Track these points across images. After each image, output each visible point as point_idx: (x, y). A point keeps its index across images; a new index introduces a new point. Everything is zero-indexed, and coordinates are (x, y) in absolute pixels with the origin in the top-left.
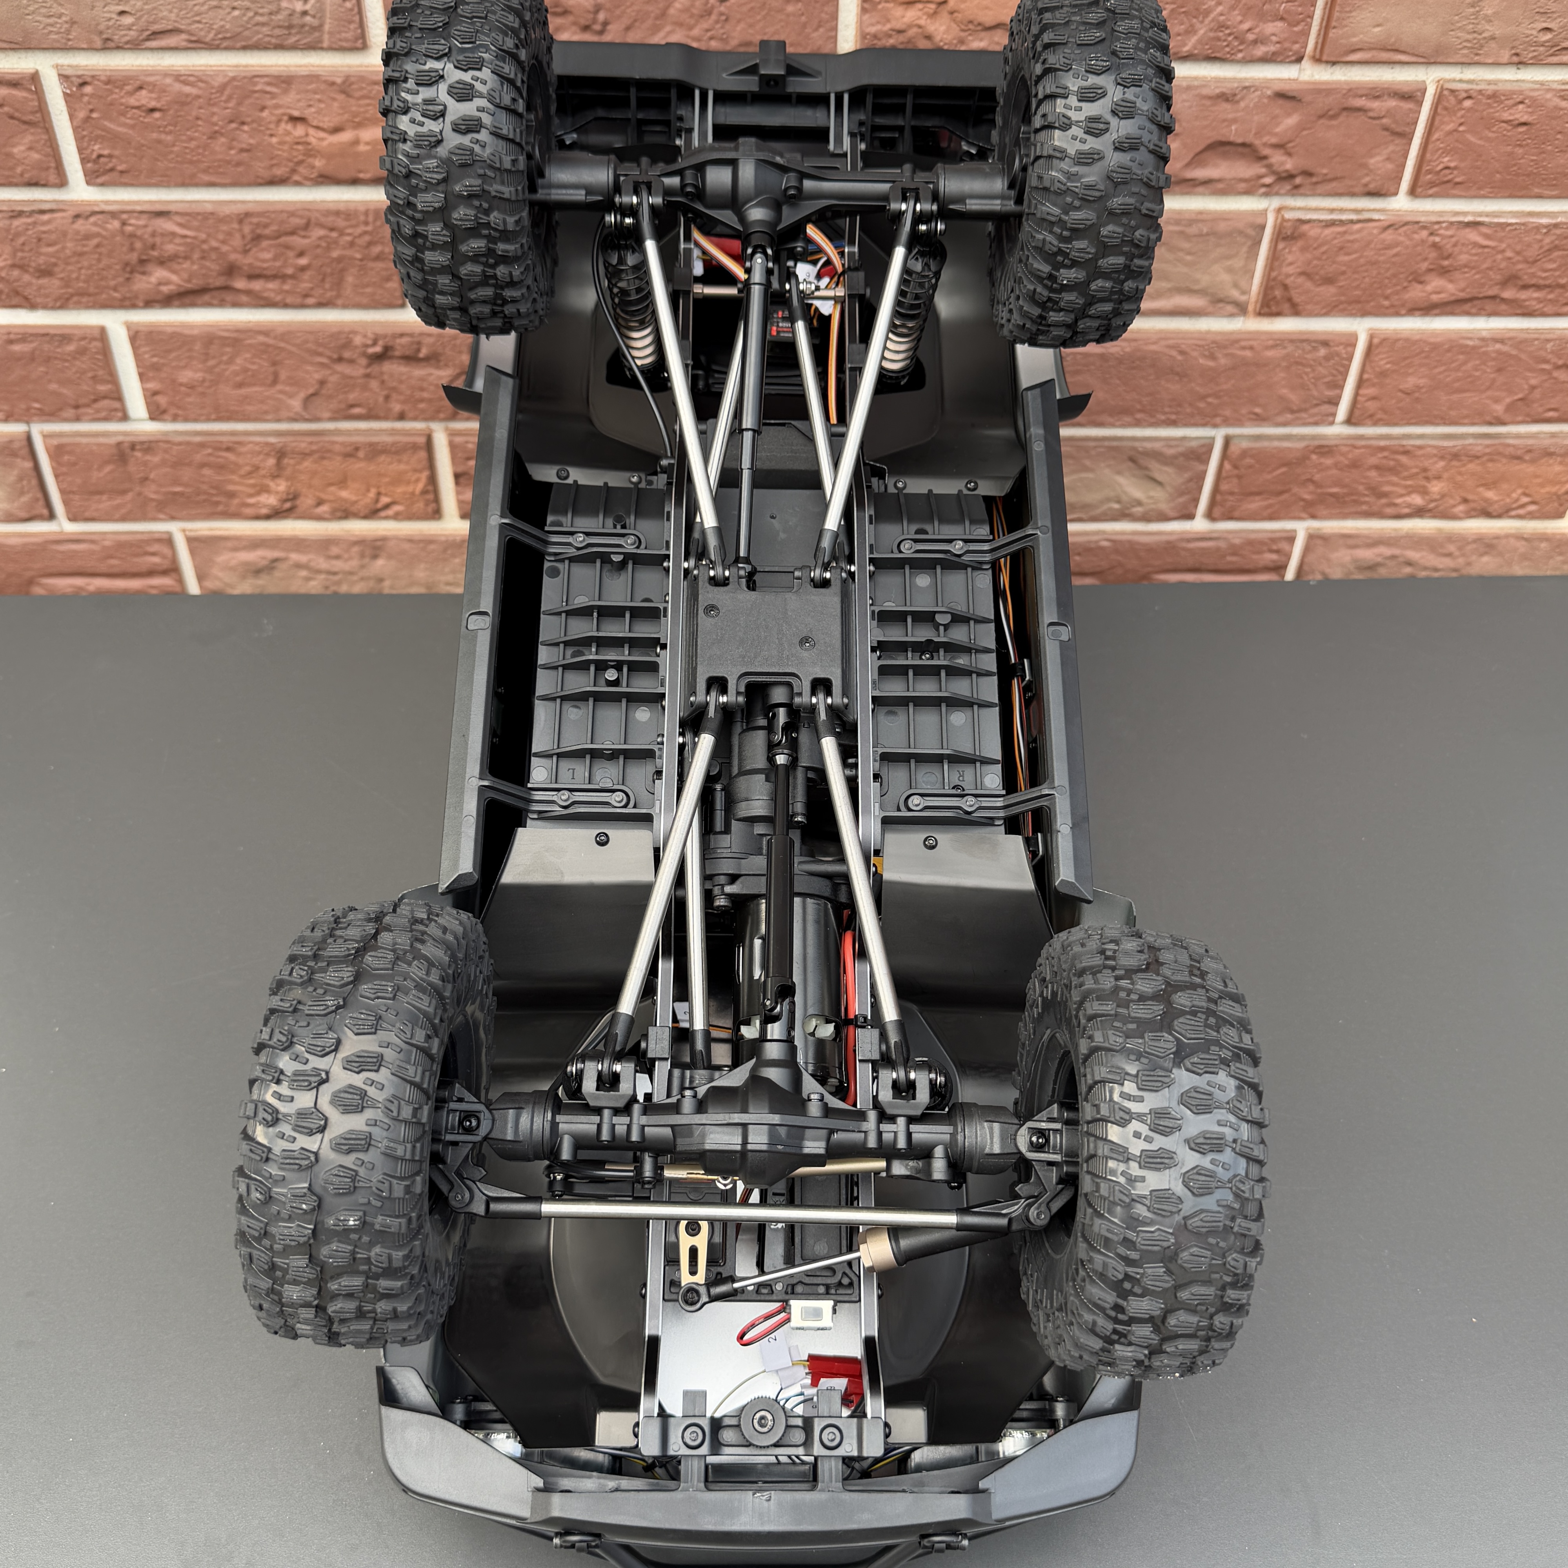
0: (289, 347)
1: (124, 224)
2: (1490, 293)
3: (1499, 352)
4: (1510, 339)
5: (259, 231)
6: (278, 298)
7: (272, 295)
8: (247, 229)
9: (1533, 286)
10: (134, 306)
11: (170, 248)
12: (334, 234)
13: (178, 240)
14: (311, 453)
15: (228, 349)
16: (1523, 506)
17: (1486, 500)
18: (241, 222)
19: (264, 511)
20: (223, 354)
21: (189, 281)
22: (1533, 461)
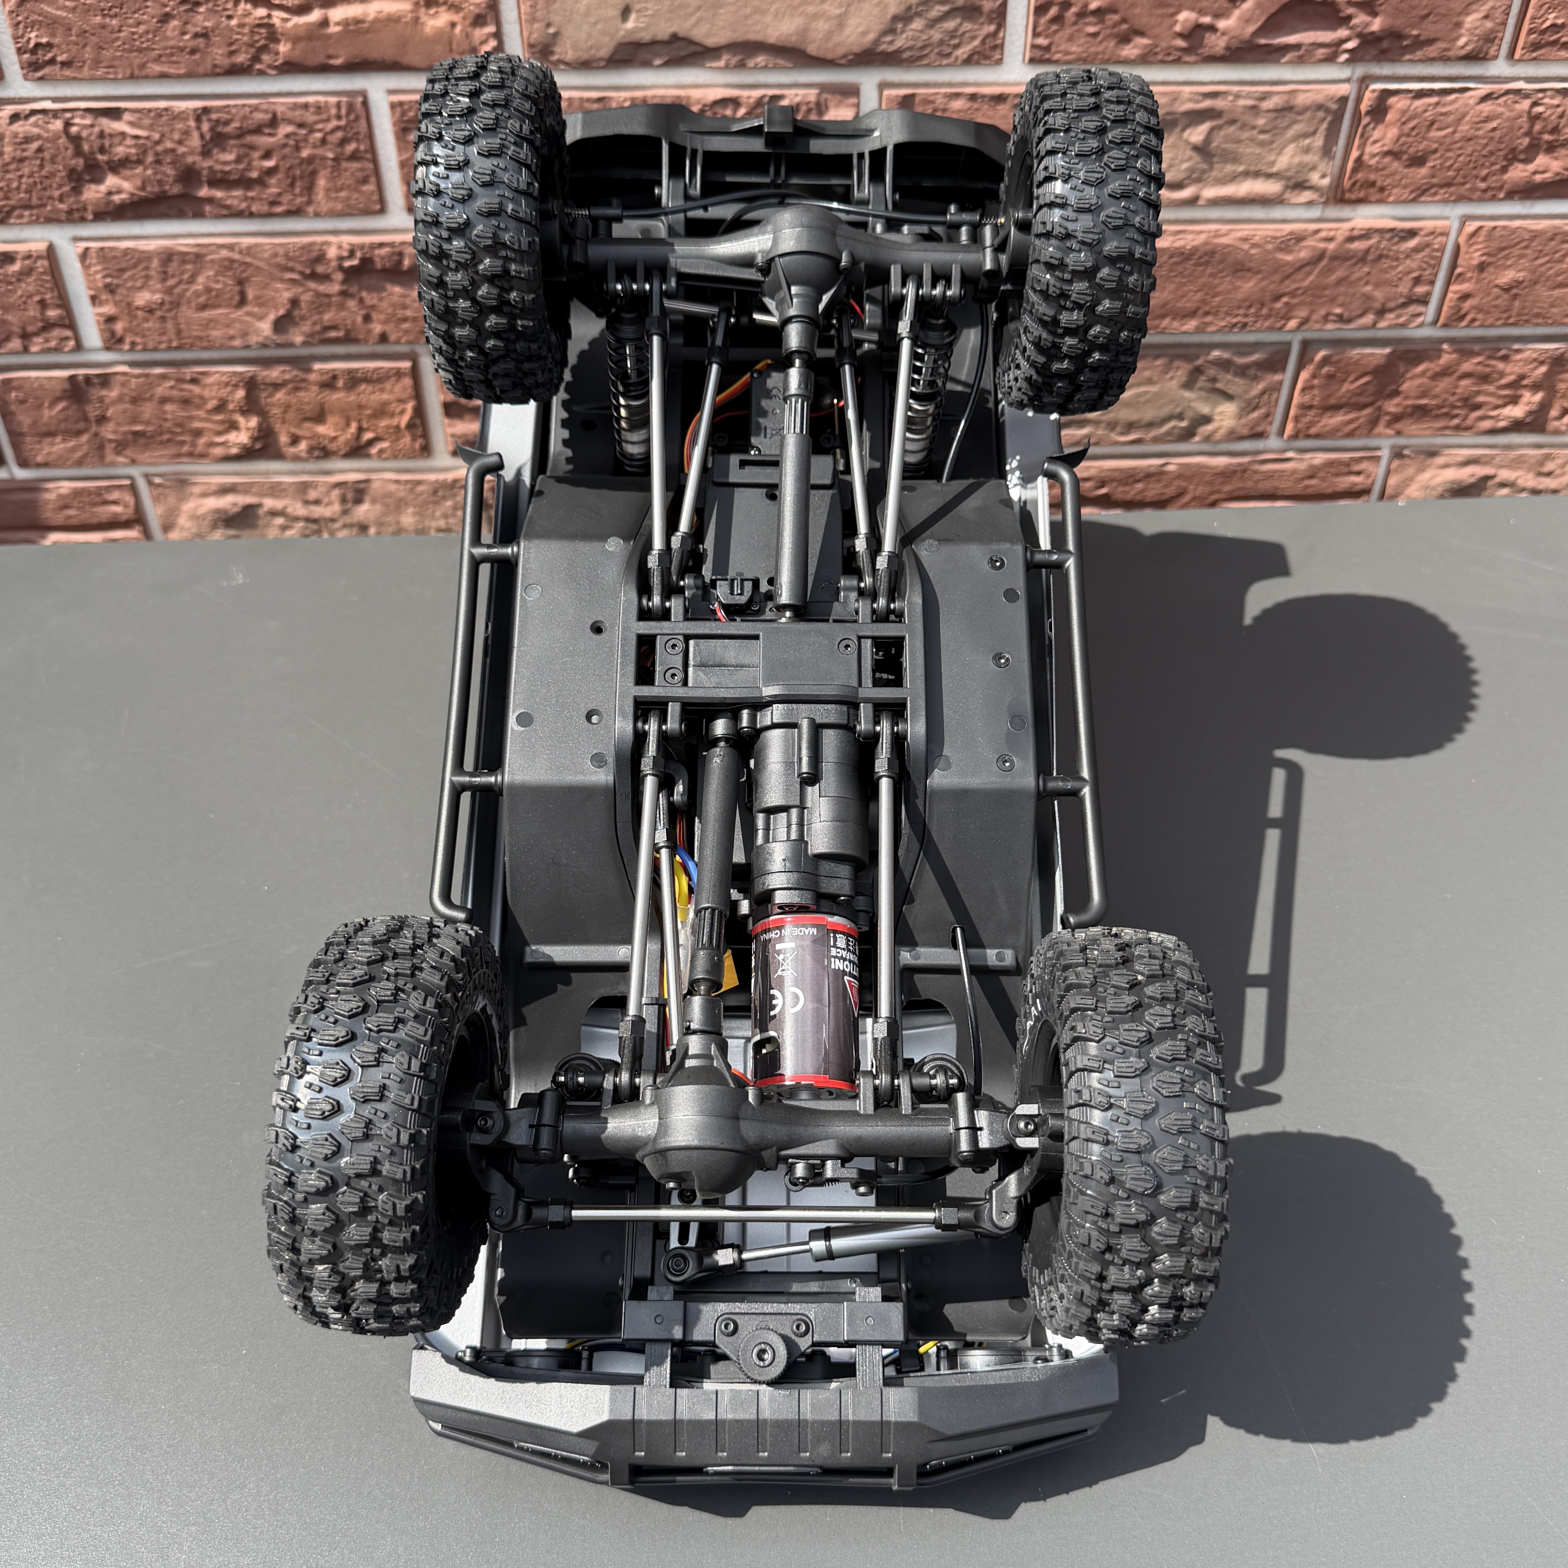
0: (256, 262)
1: (68, 124)
5: (219, 129)
6: (243, 205)
7: (235, 202)
8: (206, 127)
10: (83, 220)
11: (120, 151)
12: (303, 132)
13: (129, 142)
14: (284, 384)
15: (189, 267)
18: (198, 119)
19: (234, 451)
20: (182, 273)
21: (143, 188)
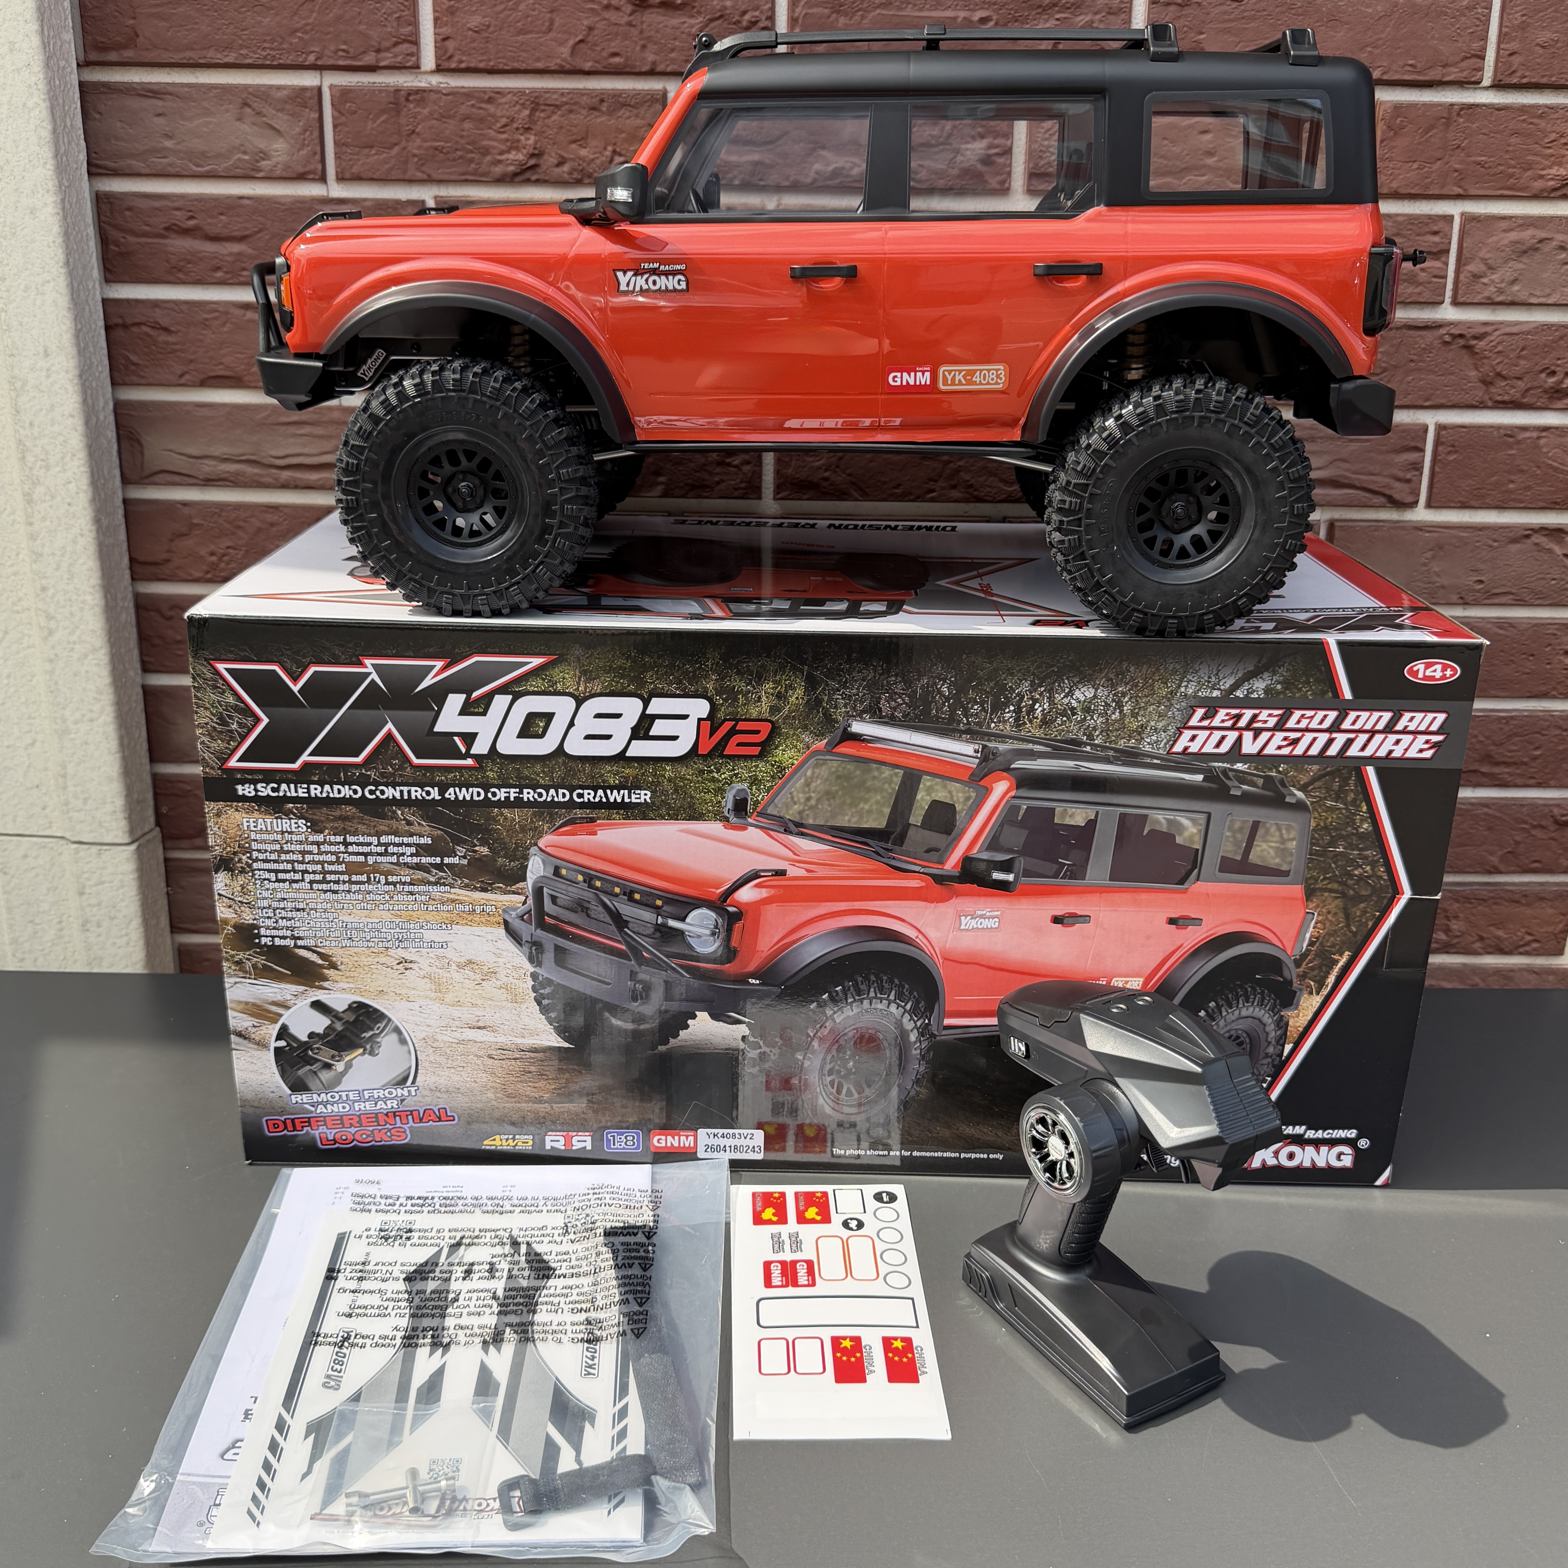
2: (1472, 768)
3: (1485, 814)
4: (1493, 804)
9: (1504, 763)
16: (1527, 944)
17: (1498, 938)
22: (1528, 905)
